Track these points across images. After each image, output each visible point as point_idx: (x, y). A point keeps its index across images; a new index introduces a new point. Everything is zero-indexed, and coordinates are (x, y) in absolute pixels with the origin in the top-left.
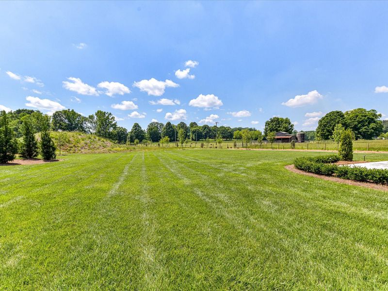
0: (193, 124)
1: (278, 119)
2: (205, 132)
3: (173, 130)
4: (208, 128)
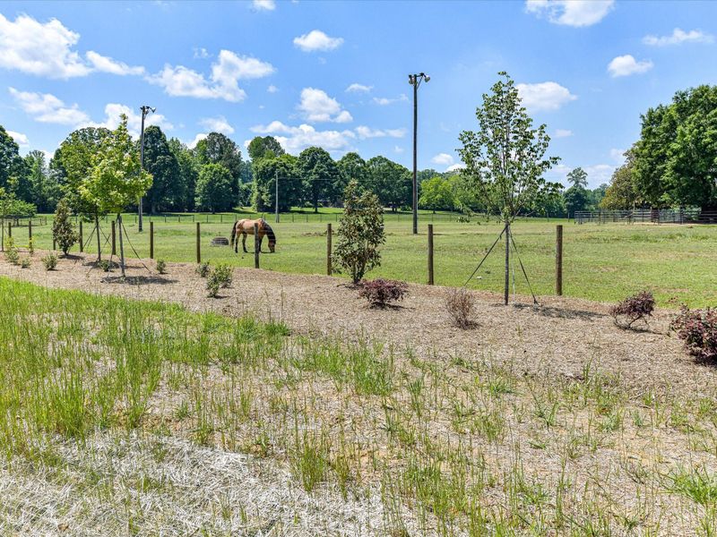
2: (314, 177)
3: (174, 161)
4: (322, 160)
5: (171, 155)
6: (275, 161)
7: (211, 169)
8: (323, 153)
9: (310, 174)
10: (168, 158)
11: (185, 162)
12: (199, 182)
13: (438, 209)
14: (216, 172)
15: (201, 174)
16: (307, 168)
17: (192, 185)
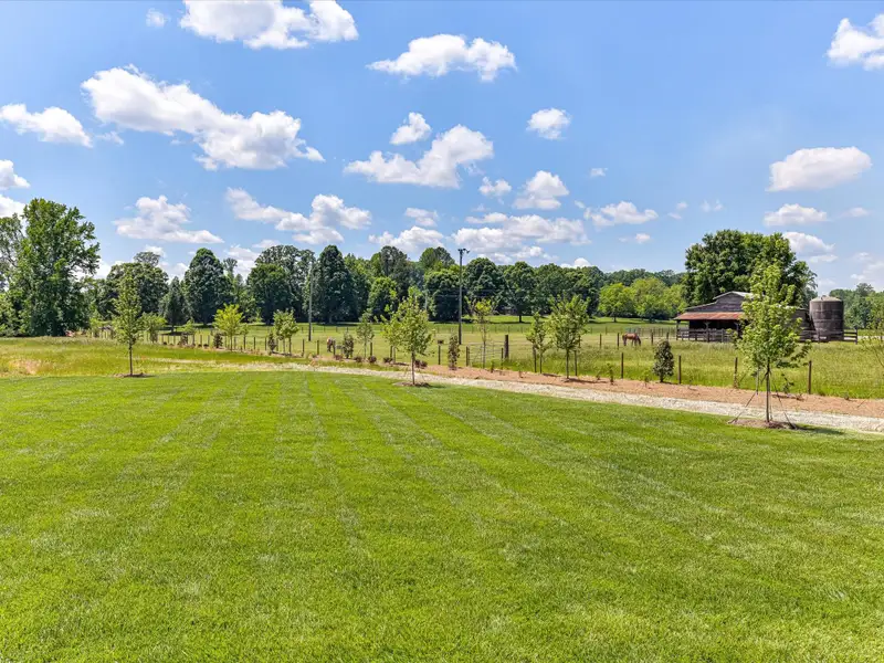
0: (435, 256)
1: (738, 238)
2: (478, 287)
3: (349, 276)
4: (489, 272)
5: (346, 271)
6: (441, 273)
7: (382, 282)
8: (489, 264)
9: (475, 285)
10: (343, 275)
11: (360, 276)
12: (371, 294)
13: (620, 316)
14: (385, 286)
15: (373, 286)
16: (472, 279)
17: (366, 297)
